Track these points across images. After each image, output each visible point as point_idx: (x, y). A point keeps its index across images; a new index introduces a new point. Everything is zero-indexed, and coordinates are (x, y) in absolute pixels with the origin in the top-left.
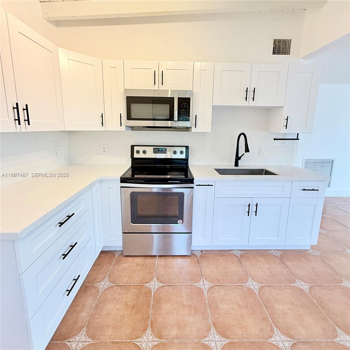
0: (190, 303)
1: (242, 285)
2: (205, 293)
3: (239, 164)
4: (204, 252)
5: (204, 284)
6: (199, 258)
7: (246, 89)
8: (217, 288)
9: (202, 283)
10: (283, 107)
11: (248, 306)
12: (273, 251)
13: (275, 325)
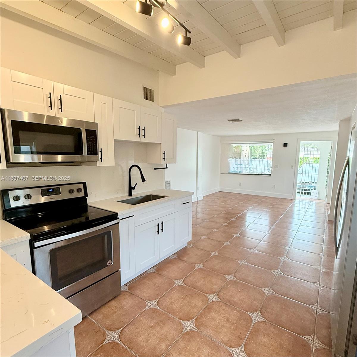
0: (155, 321)
1: (174, 287)
2: (158, 308)
3: (133, 193)
4: (129, 284)
5: (151, 304)
6: (128, 291)
7: (139, 127)
8: (162, 299)
9: (149, 305)
10: (161, 143)
11: (187, 295)
12: (171, 257)
13: (205, 293)
